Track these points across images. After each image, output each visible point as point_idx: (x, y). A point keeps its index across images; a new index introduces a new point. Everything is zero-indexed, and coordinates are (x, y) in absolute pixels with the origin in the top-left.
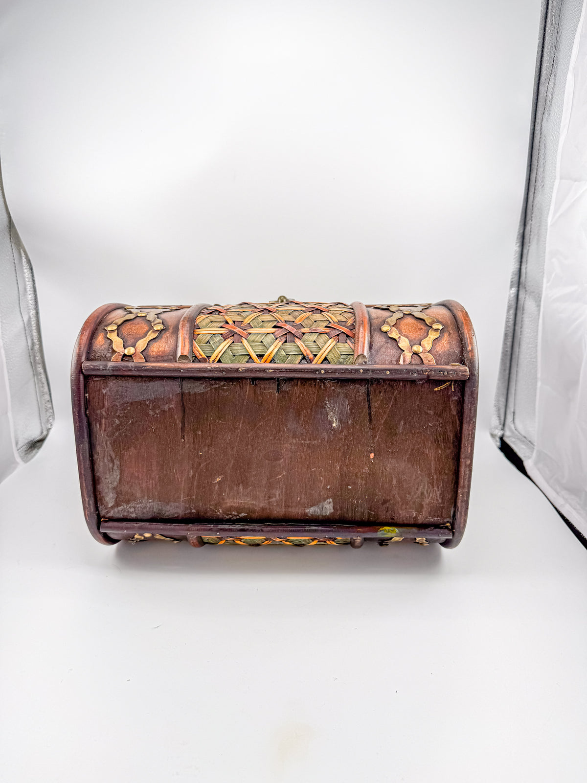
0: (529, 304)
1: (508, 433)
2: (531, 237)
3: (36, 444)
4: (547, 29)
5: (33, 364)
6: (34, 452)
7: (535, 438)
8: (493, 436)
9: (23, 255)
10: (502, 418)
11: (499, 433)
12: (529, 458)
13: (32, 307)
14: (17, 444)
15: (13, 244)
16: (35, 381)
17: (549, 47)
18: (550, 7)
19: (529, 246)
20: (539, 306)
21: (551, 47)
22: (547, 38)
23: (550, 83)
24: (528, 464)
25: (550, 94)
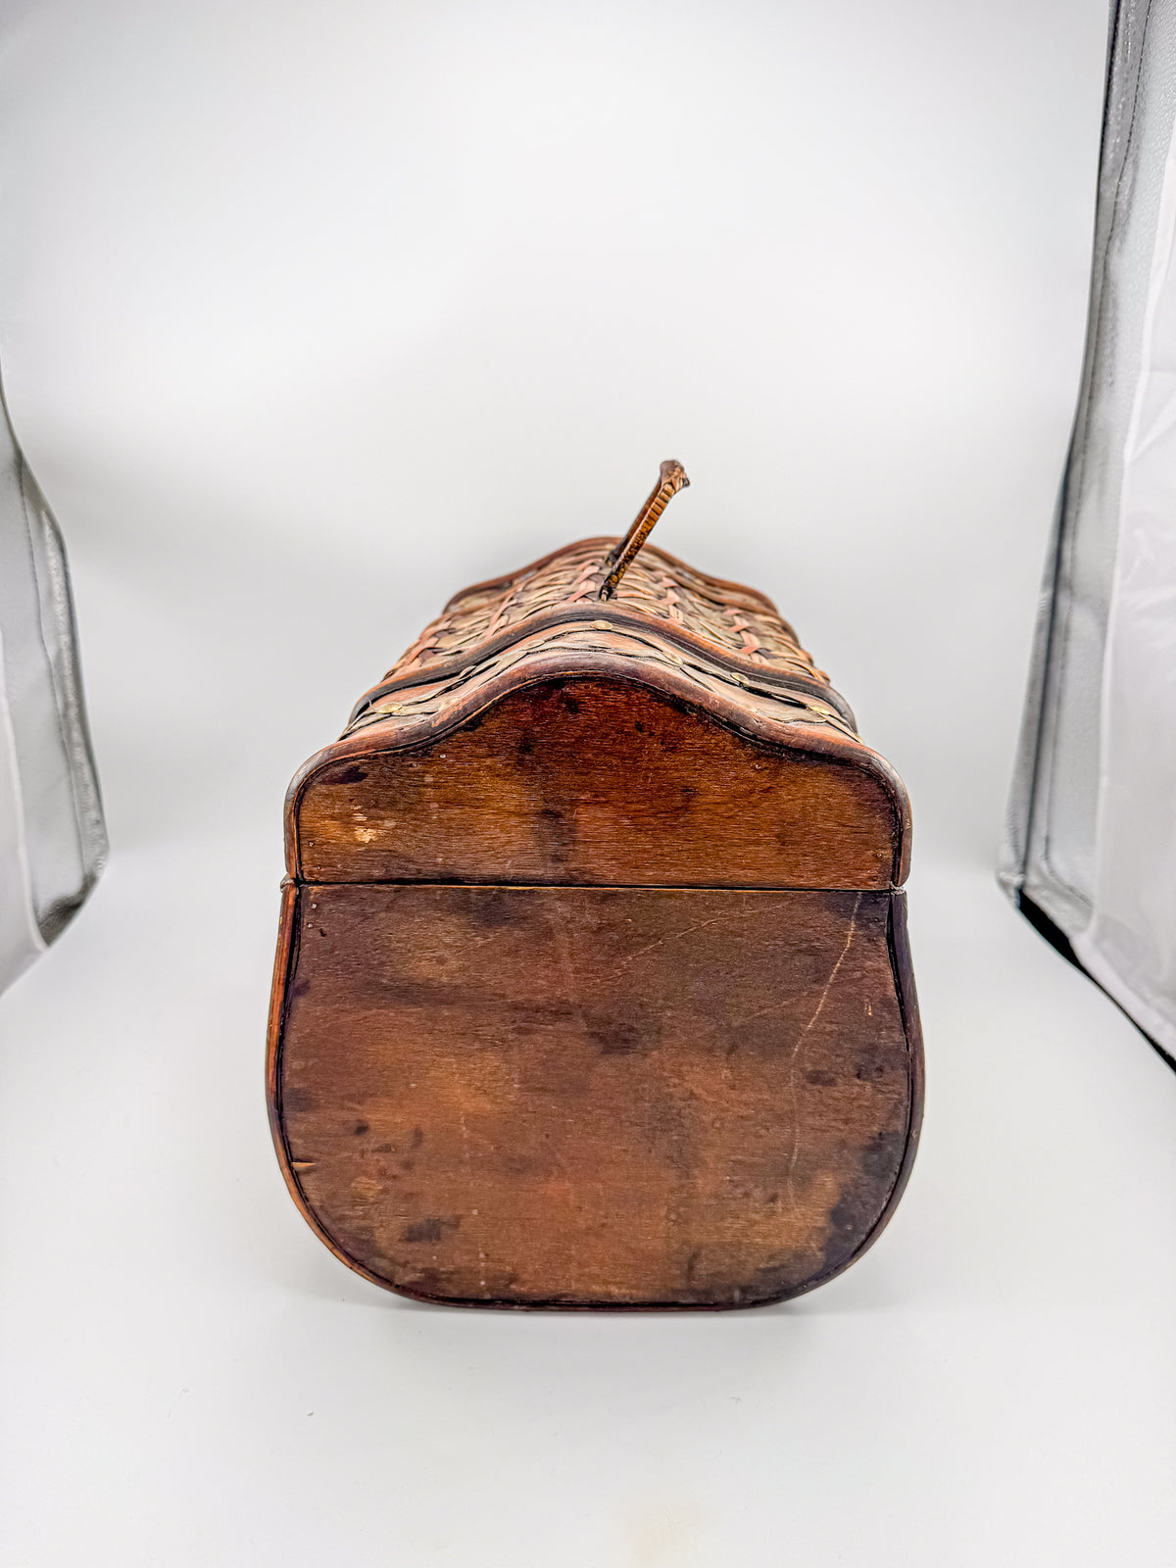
0: (1079, 620)
1: (1033, 879)
2: (1085, 487)
3: (66, 911)
4: (1115, 69)
5: (66, 747)
7: (1094, 889)
8: (1004, 885)
9: (45, 520)
10: (1022, 850)
11: (1016, 880)
12: (1080, 930)
13: (63, 626)
14: (35, 910)
15: (26, 502)
16: (70, 782)
17: (1121, 106)
18: (1121, 26)
19: (1079, 504)
20: (1103, 624)
21: (1124, 107)
22: (1115, 88)
23: (1125, 178)
24: (1080, 944)
25: (1123, 199)
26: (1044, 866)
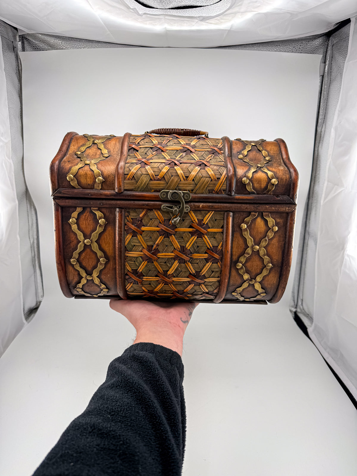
0: (310, 242)
1: (299, 310)
2: (312, 207)
3: (33, 311)
5: (34, 266)
6: (32, 315)
8: (291, 311)
9: (32, 207)
10: (296, 302)
11: (294, 310)
12: (311, 326)
13: (35, 232)
14: (24, 311)
15: (27, 201)
16: (35, 275)
17: (322, 108)
18: (323, 88)
19: (311, 211)
20: (316, 244)
22: (321, 104)
23: (323, 128)
24: (310, 330)
25: (322, 133)
26: (301, 307)
